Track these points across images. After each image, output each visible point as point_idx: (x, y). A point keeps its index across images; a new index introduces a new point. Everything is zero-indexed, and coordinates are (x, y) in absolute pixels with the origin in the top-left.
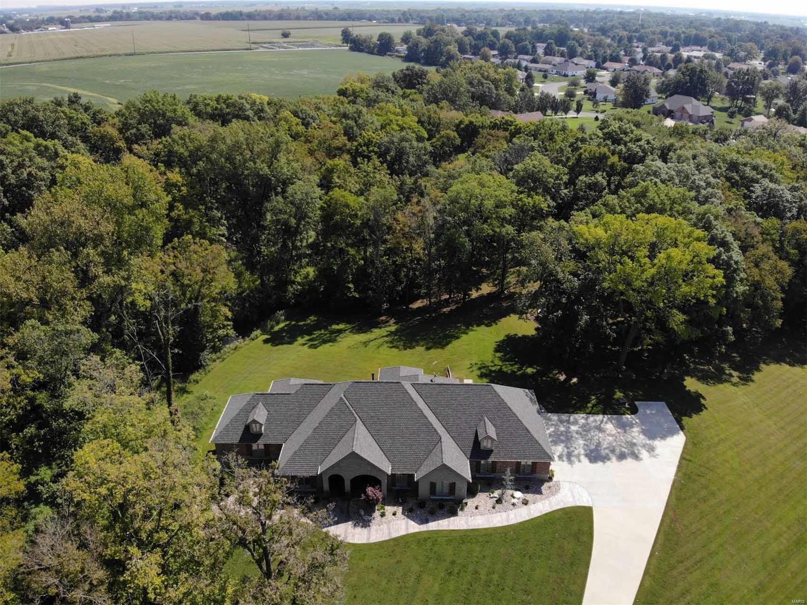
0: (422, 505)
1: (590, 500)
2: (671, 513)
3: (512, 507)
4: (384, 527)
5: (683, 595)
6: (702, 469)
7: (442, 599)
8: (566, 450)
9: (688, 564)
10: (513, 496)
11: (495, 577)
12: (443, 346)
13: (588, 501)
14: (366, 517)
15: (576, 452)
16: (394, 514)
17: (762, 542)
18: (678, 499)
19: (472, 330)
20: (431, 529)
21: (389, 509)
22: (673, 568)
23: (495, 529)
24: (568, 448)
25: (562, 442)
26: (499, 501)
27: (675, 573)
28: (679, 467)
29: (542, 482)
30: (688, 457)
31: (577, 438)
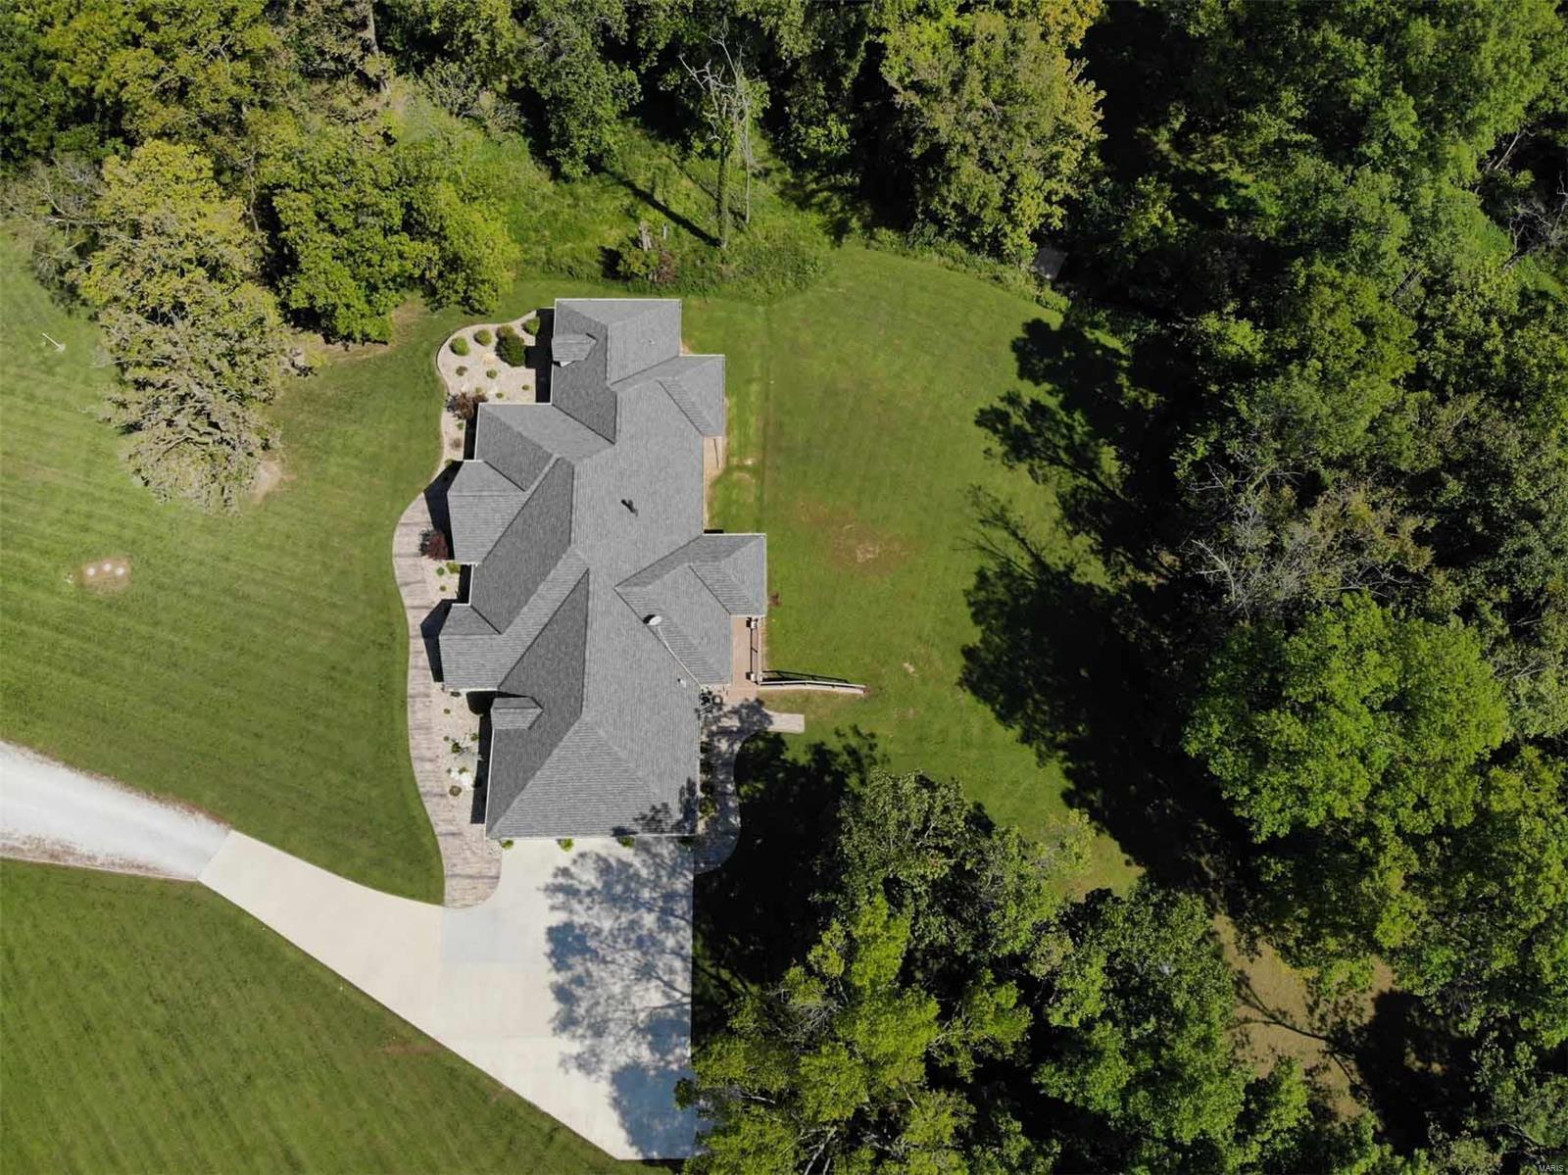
1: (457, 904)
3: (447, 768)
5: (275, 1009)
8: (584, 888)
9: (326, 1039)
10: (463, 770)
18: (452, 1071)
21: (451, 582)
24: (589, 894)
25: (608, 885)
26: (456, 748)
28: (532, 1108)
31: (618, 918)
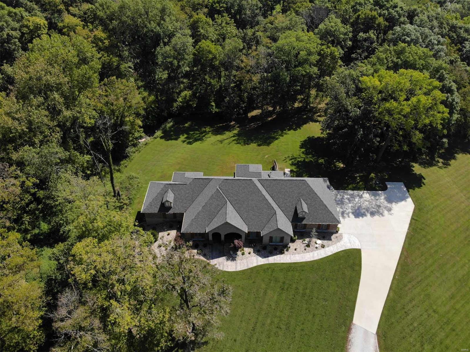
0: (265, 248)
1: (360, 245)
2: (405, 253)
3: (315, 249)
4: (245, 261)
5: (411, 301)
6: (423, 225)
7: (279, 304)
9: (414, 283)
10: (316, 243)
11: (308, 291)
12: (268, 144)
13: (359, 246)
14: (234, 256)
15: (347, 211)
16: (249, 253)
17: (455, 269)
18: (410, 244)
19: (286, 134)
20: (270, 262)
21: (247, 250)
22: (405, 286)
23: (306, 263)
26: (308, 246)
27: (407, 289)
28: (410, 224)
29: (332, 234)
30: (415, 218)
